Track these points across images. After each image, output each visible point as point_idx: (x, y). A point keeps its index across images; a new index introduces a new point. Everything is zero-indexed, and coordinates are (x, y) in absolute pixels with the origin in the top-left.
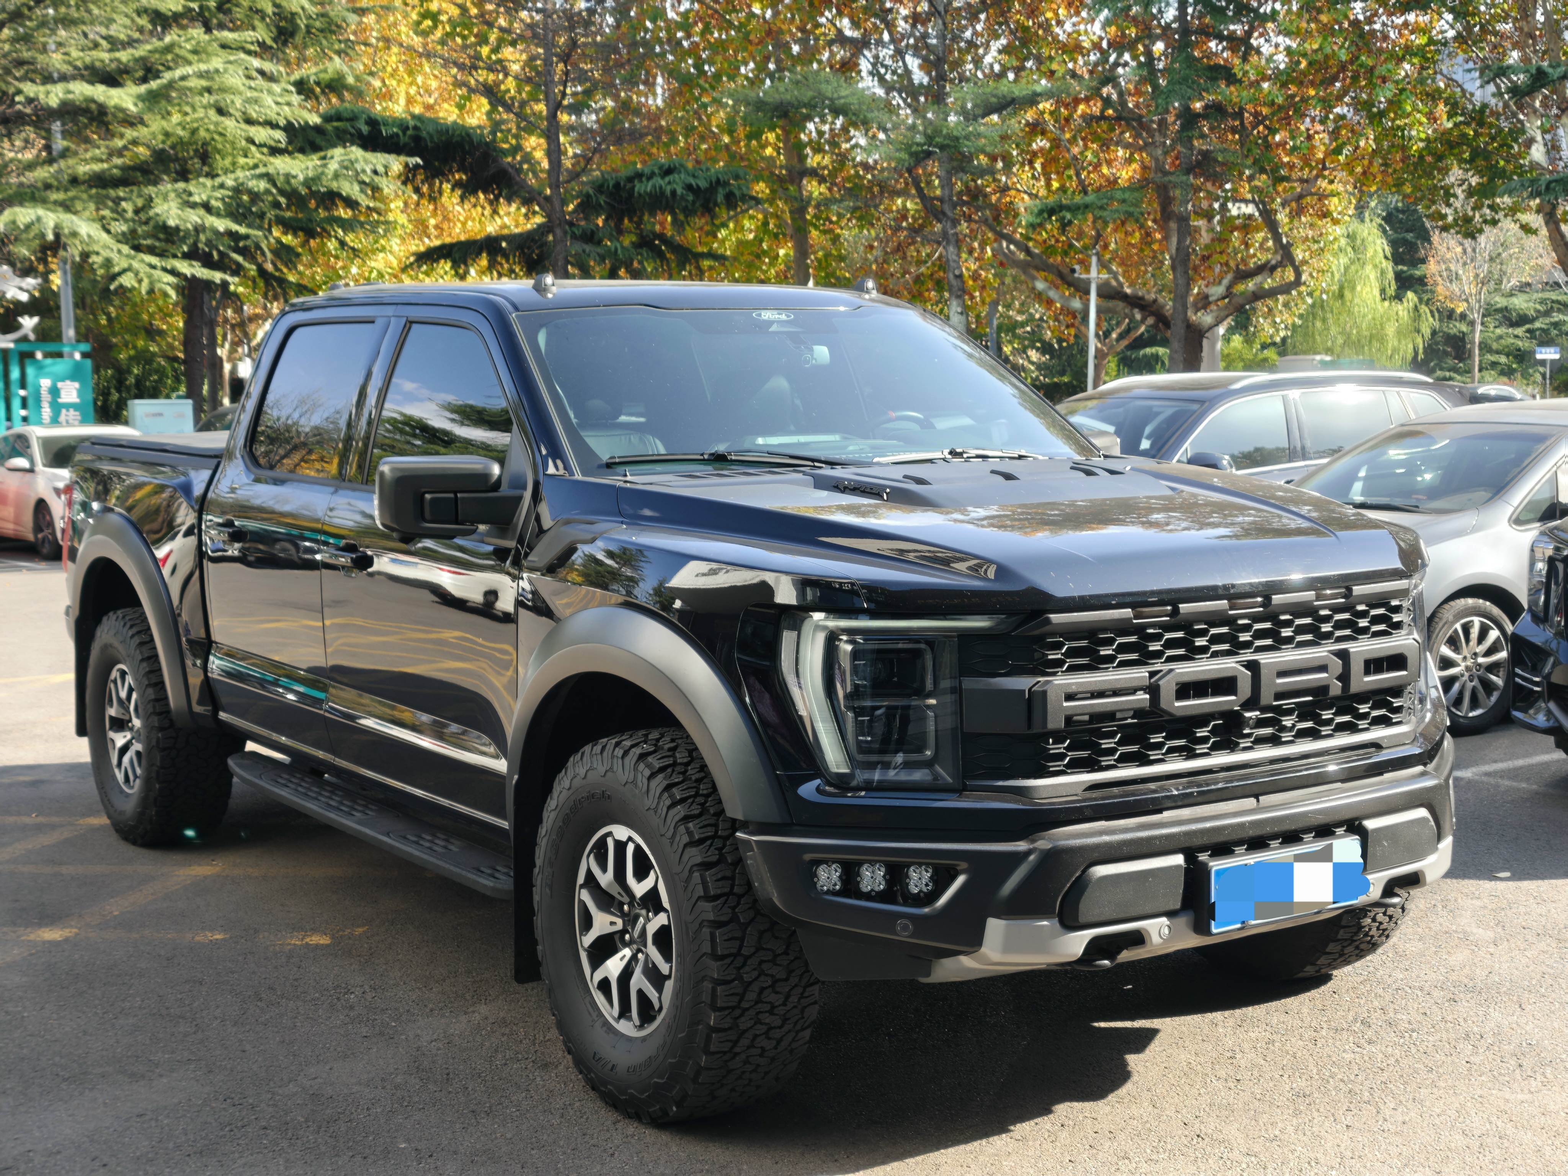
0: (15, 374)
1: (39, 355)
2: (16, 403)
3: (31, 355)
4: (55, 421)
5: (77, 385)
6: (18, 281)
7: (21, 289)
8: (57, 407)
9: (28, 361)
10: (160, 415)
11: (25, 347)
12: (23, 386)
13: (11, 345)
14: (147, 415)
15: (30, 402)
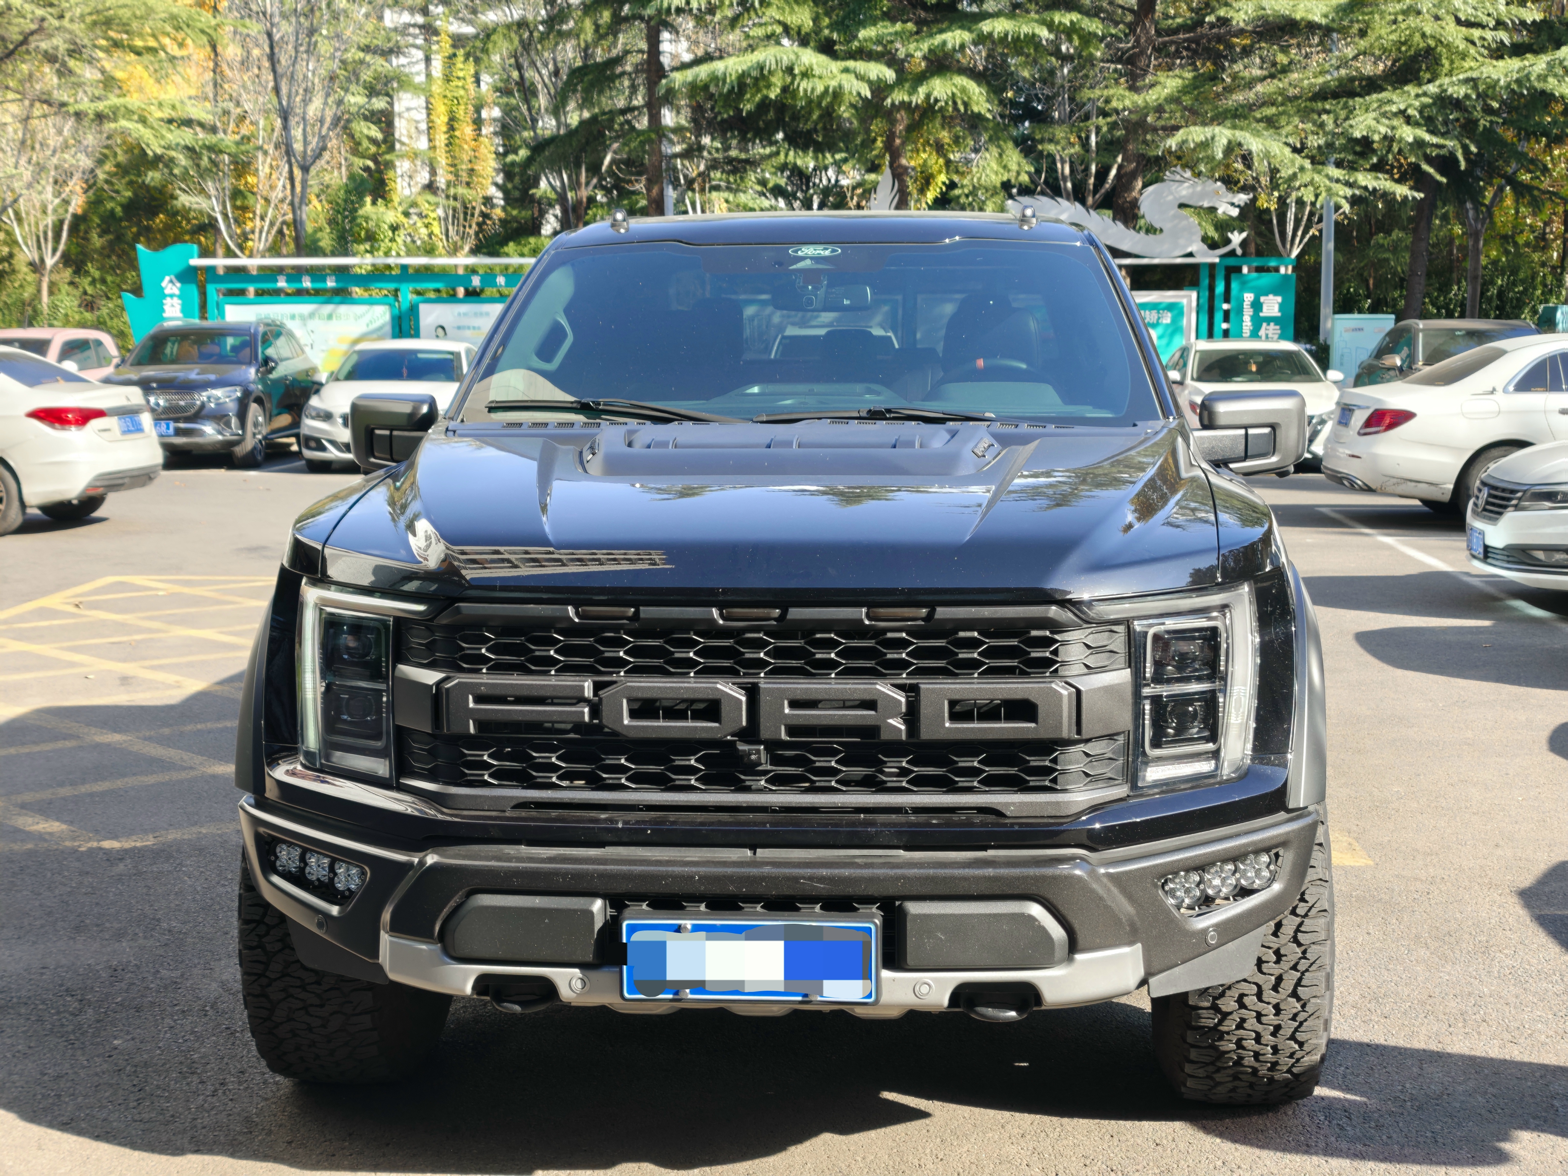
0: (1220, 288)
1: (1245, 270)
2: (1219, 316)
3: (1239, 270)
4: (1255, 335)
5: (1279, 299)
6: (1230, 197)
7: (1233, 204)
8: (1258, 321)
9: (1233, 276)
10: (1361, 330)
11: (1231, 262)
12: (1227, 300)
13: (1217, 260)
14: (1347, 330)
15: (1232, 316)
